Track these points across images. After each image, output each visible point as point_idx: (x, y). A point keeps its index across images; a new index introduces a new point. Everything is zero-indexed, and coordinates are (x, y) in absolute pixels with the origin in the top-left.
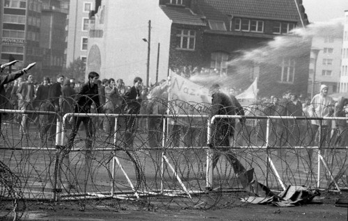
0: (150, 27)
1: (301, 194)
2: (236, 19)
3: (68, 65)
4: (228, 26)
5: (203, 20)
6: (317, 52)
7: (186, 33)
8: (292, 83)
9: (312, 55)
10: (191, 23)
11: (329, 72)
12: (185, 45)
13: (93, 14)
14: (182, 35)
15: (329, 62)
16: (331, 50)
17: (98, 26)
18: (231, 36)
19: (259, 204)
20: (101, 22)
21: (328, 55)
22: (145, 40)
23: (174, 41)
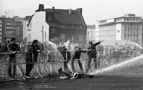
0: (43, 28)
1: (78, 75)
2: (66, 24)
3: (23, 39)
4: (64, 26)
5: (58, 25)
6: (89, 32)
7: (53, 29)
8: (82, 41)
9: (87, 33)
10: (54, 26)
11: (92, 37)
12: (53, 32)
13: (28, 25)
14: (52, 30)
15: (92, 35)
16: (93, 32)
17: (30, 28)
18: (65, 29)
19: (64, 79)
20: (30, 27)
21: (92, 33)
22: (42, 31)
23: (50, 31)
